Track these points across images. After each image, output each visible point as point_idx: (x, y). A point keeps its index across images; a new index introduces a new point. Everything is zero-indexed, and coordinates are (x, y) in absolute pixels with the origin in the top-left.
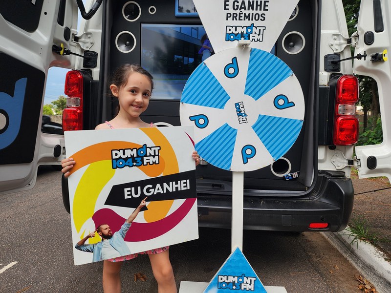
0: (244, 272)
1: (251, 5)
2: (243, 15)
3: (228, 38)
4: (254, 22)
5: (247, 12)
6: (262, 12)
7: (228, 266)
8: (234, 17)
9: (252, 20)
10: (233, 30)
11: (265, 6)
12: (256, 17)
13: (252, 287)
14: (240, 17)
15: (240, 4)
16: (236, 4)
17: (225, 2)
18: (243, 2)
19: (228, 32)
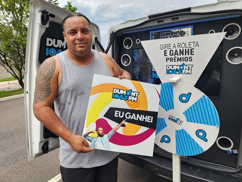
1: (181, 52)
2: (177, 59)
3: (168, 72)
5: (179, 57)
6: (190, 56)
8: (171, 60)
9: (183, 61)
10: (171, 67)
11: (191, 52)
12: (186, 59)
14: (175, 60)
15: (174, 52)
16: (172, 52)
17: (165, 51)
18: (176, 51)
19: (168, 69)
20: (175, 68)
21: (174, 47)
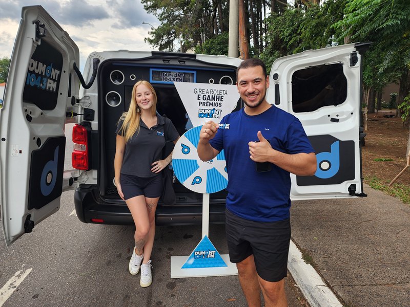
0: (209, 248)
1: (213, 98)
2: (209, 103)
3: (200, 116)
4: (215, 107)
5: (211, 102)
6: (220, 102)
7: (200, 246)
8: (204, 104)
10: (203, 111)
11: (221, 98)
12: (217, 105)
13: (213, 256)
14: (207, 104)
15: (207, 97)
16: (205, 97)
17: (198, 95)
18: (209, 96)
19: (200, 112)
20: (207, 112)
21: (207, 92)
